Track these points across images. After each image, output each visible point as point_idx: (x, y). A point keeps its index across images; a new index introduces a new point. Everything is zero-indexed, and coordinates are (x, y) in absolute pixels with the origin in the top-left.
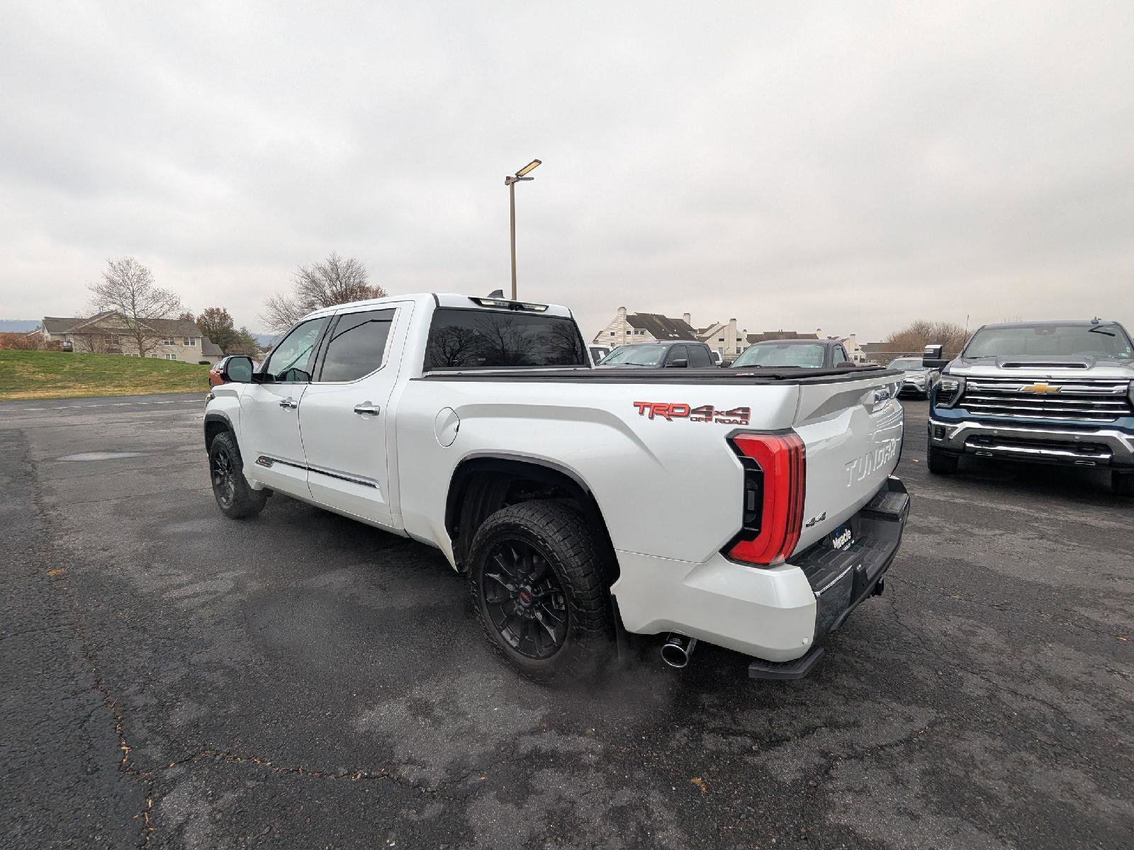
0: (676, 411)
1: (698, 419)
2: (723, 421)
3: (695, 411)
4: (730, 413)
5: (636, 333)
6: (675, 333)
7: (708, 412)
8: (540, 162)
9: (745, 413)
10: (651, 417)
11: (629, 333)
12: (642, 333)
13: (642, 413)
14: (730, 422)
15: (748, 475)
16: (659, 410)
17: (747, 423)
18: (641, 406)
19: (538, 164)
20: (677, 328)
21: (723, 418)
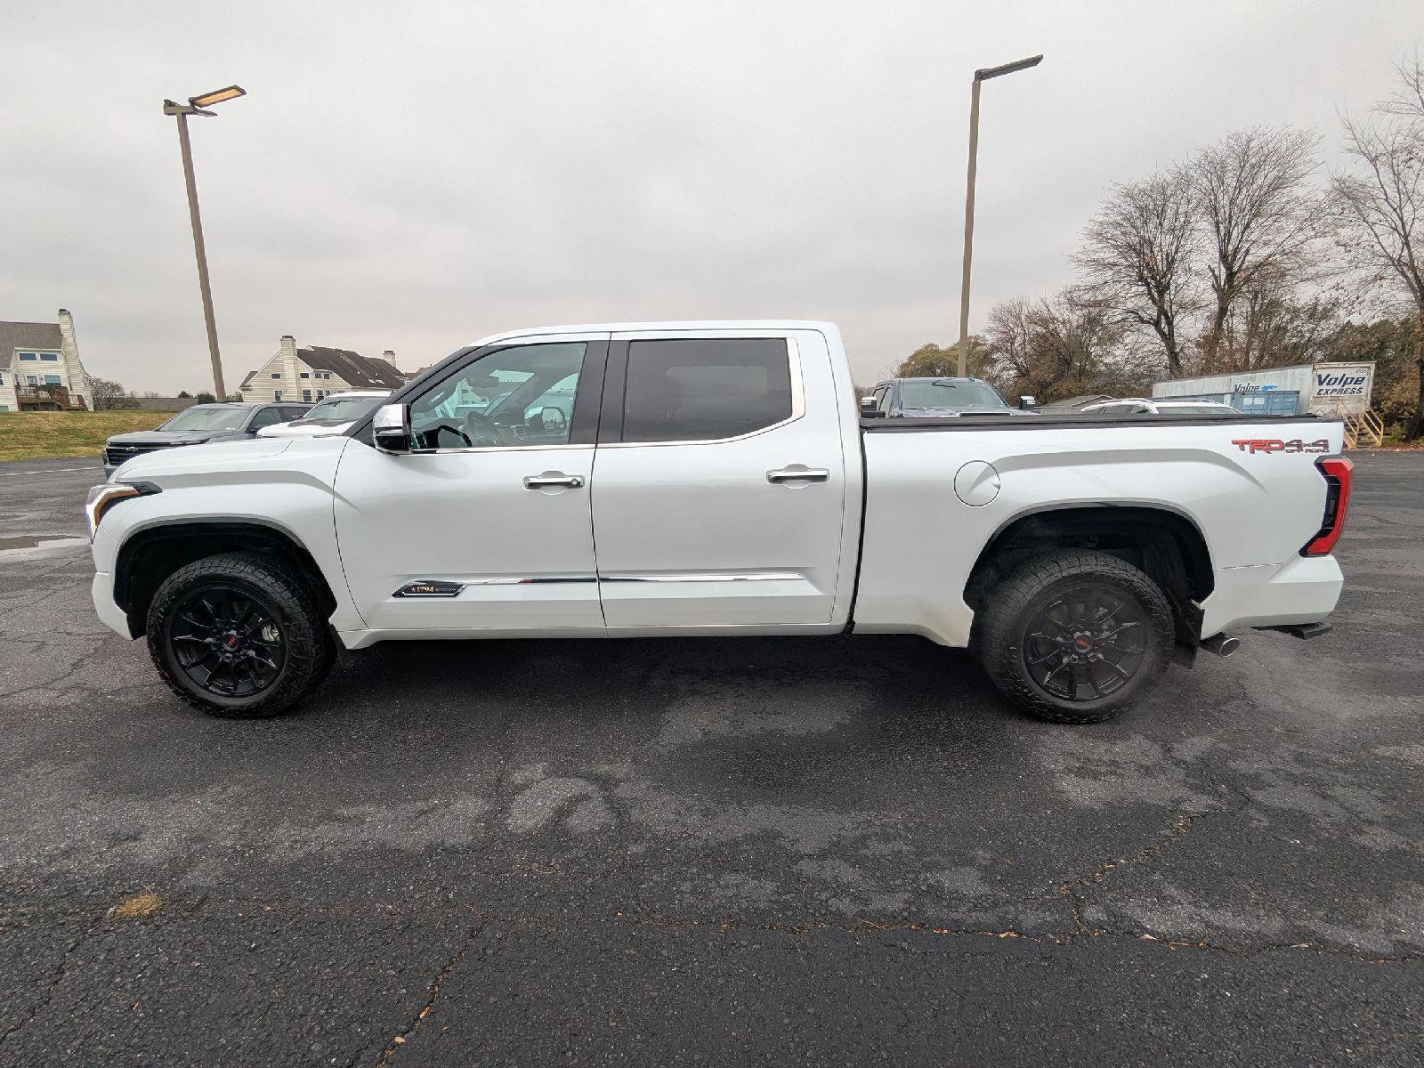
0: (1273, 446)
1: (1292, 451)
2: (1311, 451)
3: (1288, 445)
4: (1314, 444)
5: (318, 376)
6: (378, 378)
7: (1299, 445)
8: (243, 92)
9: (1325, 444)
10: (1252, 452)
11: (305, 376)
12: (327, 376)
13: (1243, 449)
14: (1317, 451)
15: (1330, 488)
16: (1257, 445)
17: (1328, 451)
18: (1241, 444)
19: (239, 93)
20: (378, 372)
21: (1311, 448)
